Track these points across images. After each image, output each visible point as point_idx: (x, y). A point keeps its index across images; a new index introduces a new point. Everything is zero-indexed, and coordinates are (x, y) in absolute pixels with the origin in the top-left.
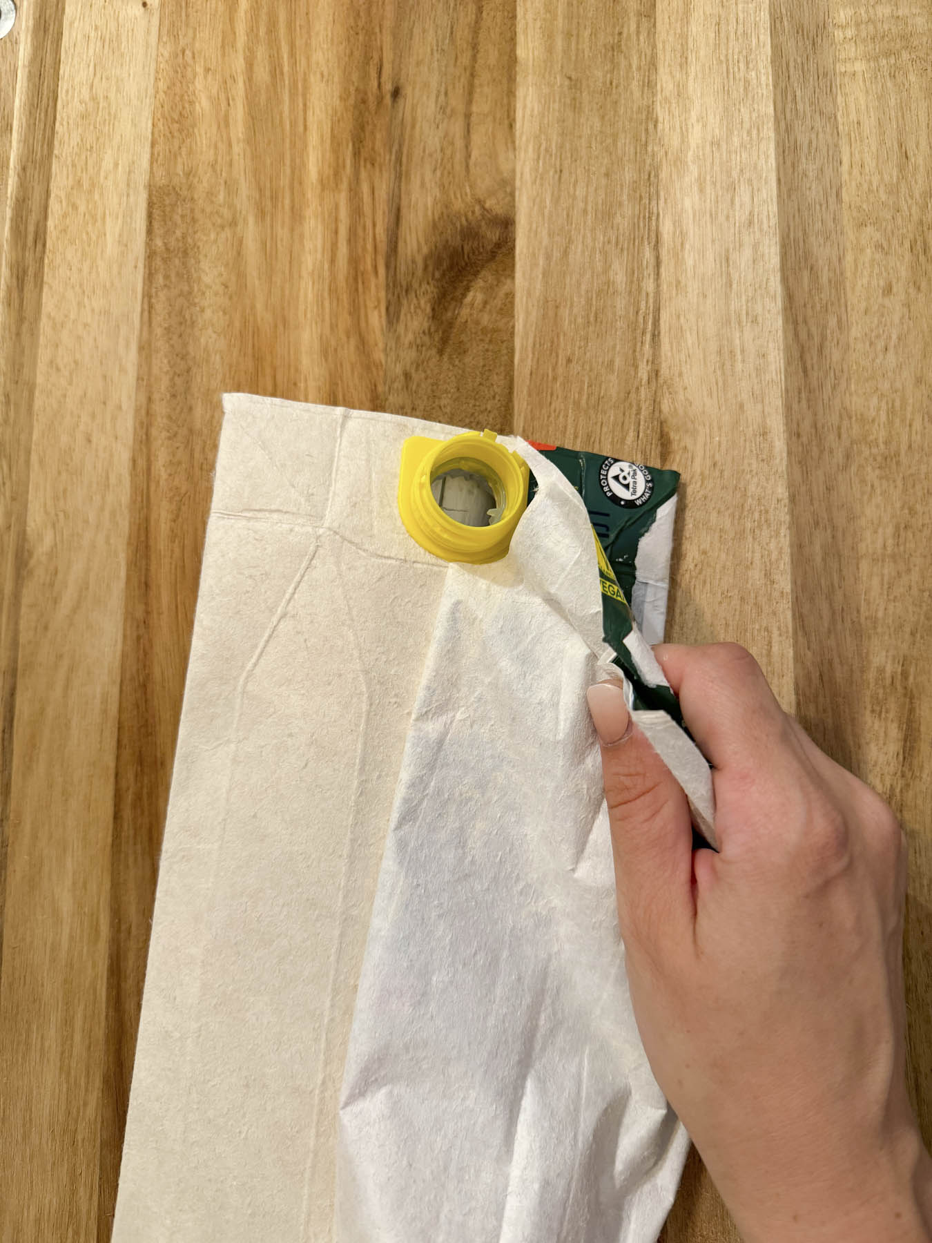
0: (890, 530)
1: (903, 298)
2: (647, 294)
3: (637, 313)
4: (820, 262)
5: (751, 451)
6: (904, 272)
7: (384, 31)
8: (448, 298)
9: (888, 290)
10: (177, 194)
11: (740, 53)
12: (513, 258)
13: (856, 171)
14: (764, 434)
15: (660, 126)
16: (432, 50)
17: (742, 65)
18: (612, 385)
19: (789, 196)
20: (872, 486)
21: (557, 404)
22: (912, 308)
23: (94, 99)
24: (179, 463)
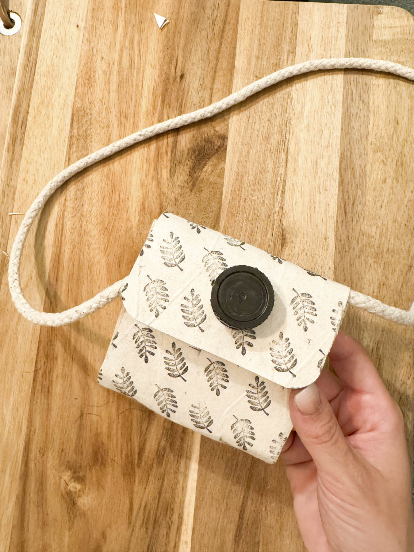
0: (376, 285)
1: (391, 185)
2: (281, 174)
3: (276, 181)
4: (356, 166)
5: (320, 245)
6: (392, 174)
7: (179, 49)
8: (196, 168)
9: (385, 181)
10: (85, 111)
12: (226, 153)
13: (375, 127)
14: (325, 239)
15: (293, 101)
16: (199, 59)
18: (263, 212)
19: (346, 136)
20: (370, 265)
21: (239, 217)
22: (394, 189)
23: (52, 65)
24: (76, 228)
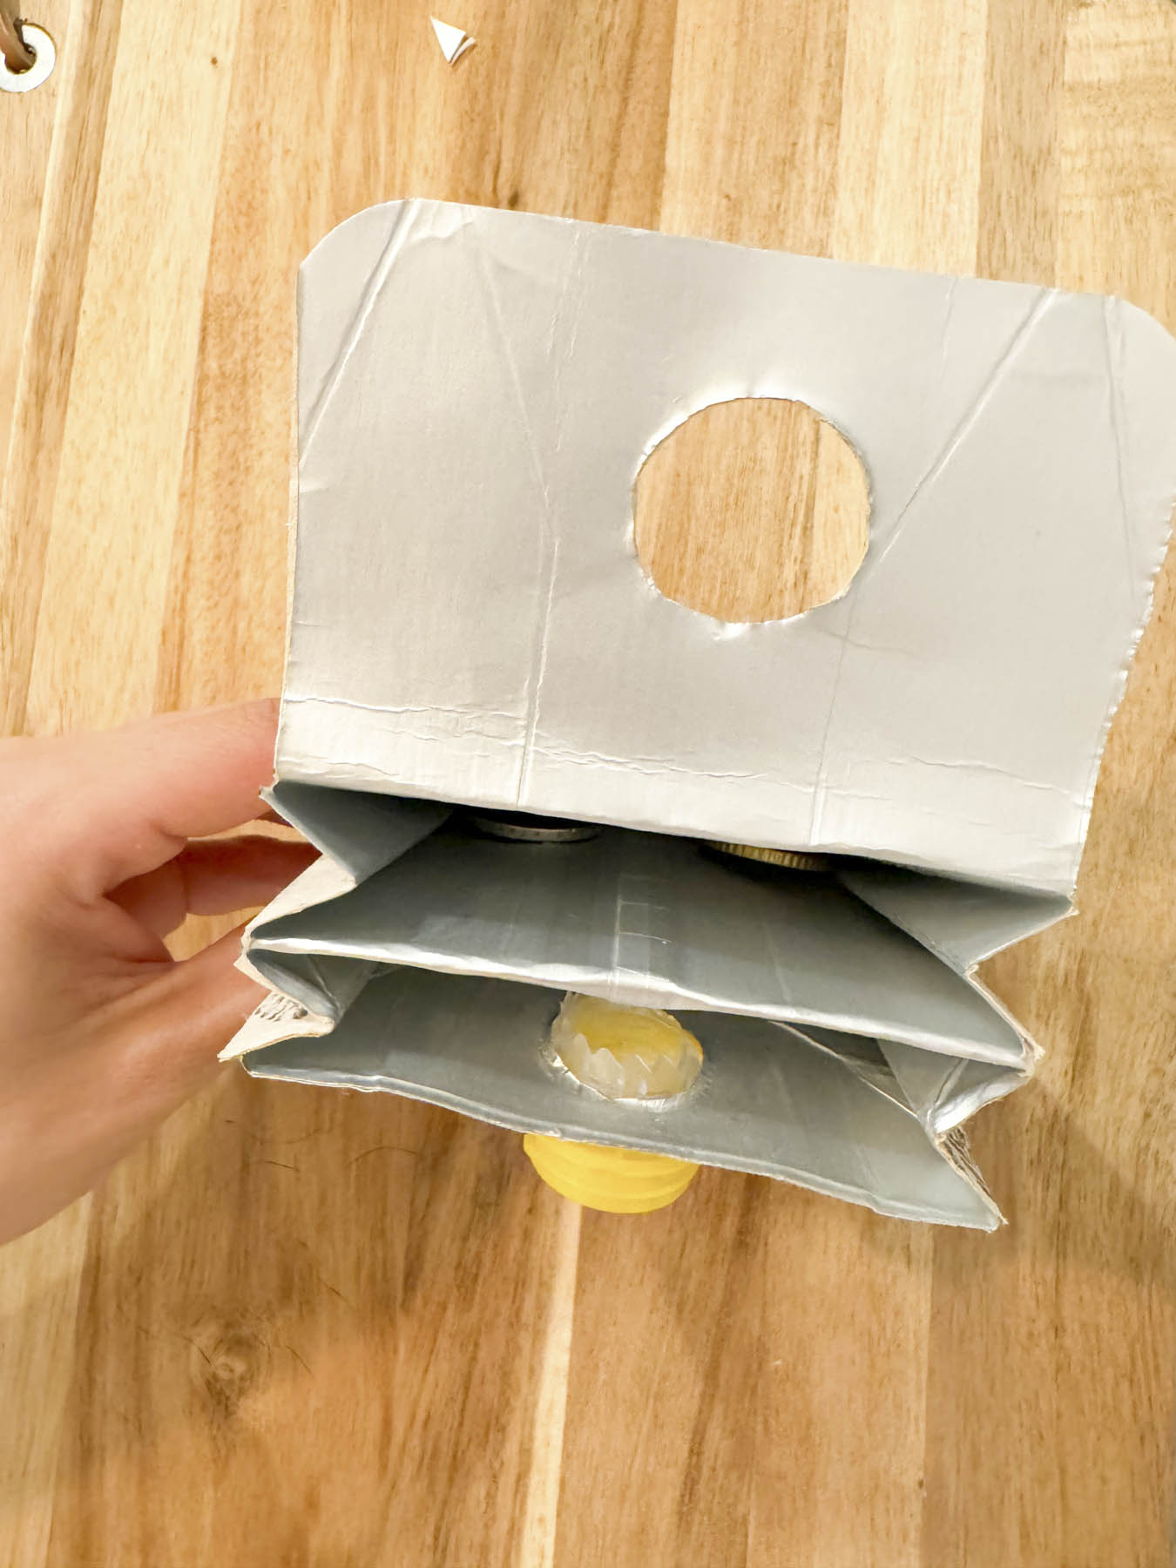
2: (801, 477)
3: (787, 498)
10: (239, 306)
11: (941, 179)
16: (562, 148)
17: (942, 195)
18: (751, 585)
23: (145, 175)
24: (219, 641)
